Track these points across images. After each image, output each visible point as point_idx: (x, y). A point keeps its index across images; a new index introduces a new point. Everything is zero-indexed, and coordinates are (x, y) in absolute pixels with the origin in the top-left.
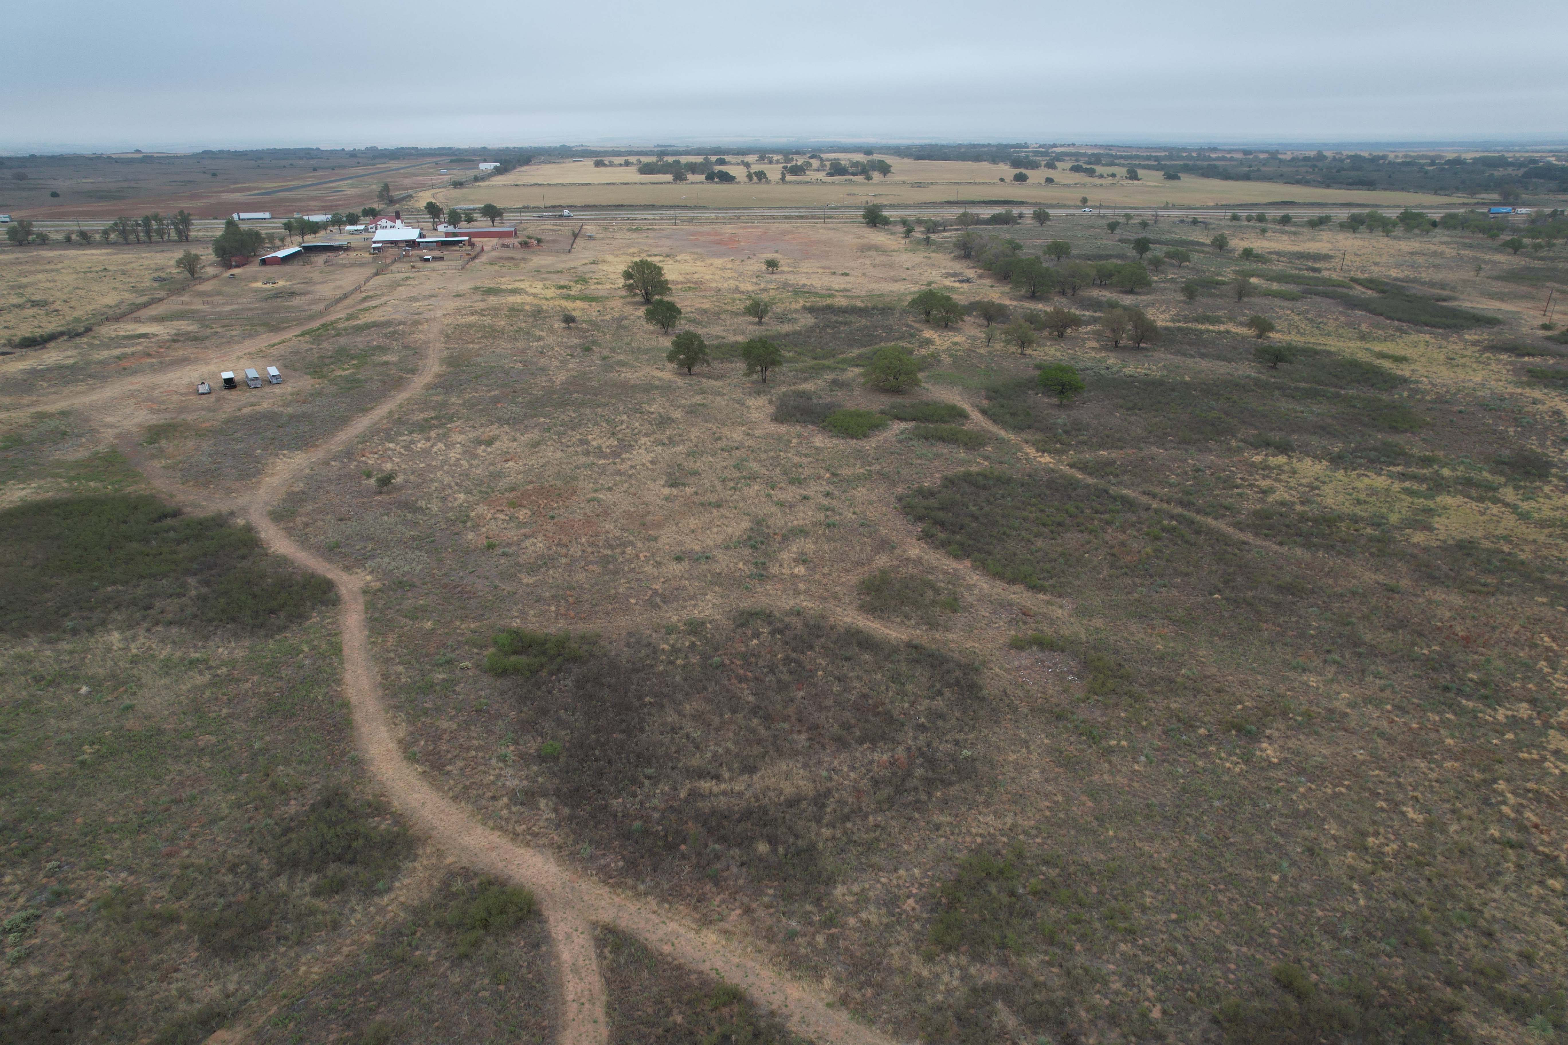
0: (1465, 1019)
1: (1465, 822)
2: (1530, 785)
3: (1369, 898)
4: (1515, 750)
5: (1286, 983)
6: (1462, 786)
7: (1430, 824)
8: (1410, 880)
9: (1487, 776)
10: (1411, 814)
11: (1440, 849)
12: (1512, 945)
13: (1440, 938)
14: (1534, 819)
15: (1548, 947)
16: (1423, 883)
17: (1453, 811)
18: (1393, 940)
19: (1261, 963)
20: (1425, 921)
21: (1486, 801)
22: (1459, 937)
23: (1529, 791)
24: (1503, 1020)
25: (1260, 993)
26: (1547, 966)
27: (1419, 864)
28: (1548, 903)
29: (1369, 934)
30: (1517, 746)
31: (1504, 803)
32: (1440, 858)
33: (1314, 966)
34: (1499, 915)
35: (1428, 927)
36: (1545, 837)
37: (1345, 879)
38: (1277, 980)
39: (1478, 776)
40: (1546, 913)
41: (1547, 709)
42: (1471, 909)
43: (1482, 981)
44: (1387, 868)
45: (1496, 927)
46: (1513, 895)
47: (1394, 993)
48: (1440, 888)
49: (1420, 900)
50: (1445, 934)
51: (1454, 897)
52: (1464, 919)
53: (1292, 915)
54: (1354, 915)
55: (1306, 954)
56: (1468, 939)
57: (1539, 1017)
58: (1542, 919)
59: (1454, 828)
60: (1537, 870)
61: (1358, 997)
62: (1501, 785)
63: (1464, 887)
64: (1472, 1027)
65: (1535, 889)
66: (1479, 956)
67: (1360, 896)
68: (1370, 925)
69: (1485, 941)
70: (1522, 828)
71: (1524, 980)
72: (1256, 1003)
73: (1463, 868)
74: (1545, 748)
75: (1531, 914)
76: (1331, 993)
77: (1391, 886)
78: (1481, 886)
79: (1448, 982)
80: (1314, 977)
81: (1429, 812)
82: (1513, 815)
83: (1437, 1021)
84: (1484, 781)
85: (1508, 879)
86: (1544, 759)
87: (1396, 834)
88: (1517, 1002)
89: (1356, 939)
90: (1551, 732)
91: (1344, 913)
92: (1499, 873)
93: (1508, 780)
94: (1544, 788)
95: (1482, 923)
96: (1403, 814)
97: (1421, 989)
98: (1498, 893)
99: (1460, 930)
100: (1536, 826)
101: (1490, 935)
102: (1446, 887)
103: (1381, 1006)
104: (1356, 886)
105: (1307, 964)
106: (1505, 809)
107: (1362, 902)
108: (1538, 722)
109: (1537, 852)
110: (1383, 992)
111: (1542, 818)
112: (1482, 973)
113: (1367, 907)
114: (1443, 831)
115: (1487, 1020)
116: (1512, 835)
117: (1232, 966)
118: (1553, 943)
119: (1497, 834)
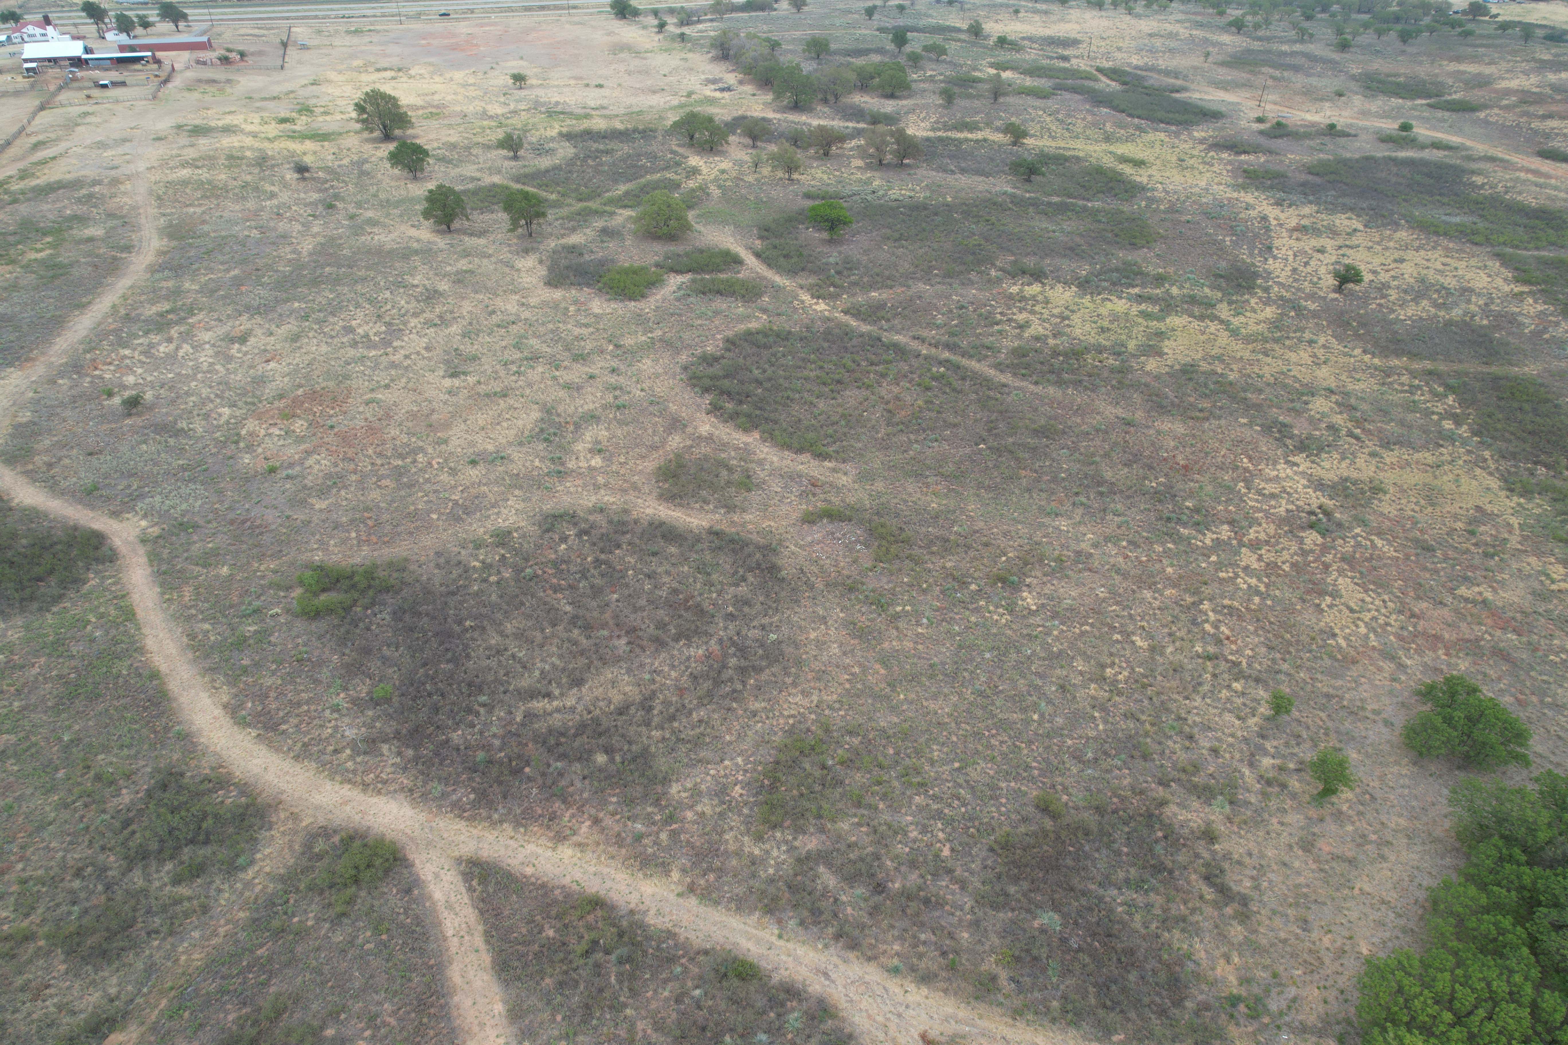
0: (1171, 810)
1: (1178, 644)
2: (1226, 602)
3: (1106, 722)
4: (1216, 570)
5: (1045, 808)
6: (1177, 610)
7: (1152, 649)
8: (1136, 701)
9: (1196, 599)
10: (1139, 643)
11: (1160, 669)
12: (1205, 743)
13: (1157, 747)
14: (1227, 632)
15: (1230, 739)
16: (1146, 702)
17: (1170, 635)
18: (1123, 756)
19: (1025, 794)
20: (1147, 734)
21: (1194, 622)
22: (1170, 743)
23: (1224, 607)
24: (1196, 804)
25: (1025, 820)
26: (1227, 756)
27: (1144, 686)
28: (1232, 703)
29: (1105, 753)
30: (1219, 566)
31: (1207, 621)
32: (1159, 678)
33: (1065, 788)
34: (1197, 719)
35: (1149, 740)
36: (1233, 647)
37: (1088, 709)
38: (1037, 807)
39: (1189, 599)
40: (1230, 711)
41: (1242, 528)
42: (1179, 718)
43: (1183, 776)
44: (1120, 694)
45: (1196, 730)
46: (1208, 701)
47: (1123, 799)
48: (1158, 704)
49: (1144, 718)
50: (1160, 743)
51: (1167, 710)
52: (1173, 728)
53: (1048, 747)
54: (1095, 739)
55: (1059, 779)
56: (1175, 745)
57: (1220, 798)
58: (1228, 717)
59: (1169, 650)
60: (1226, 676)
61: (1097, 808)
62: (1206, 606)
63: (1175, 701)
64: (1175, 815)
65: (1224, 693)
66: (1182, 757)
67: (1099, 722)
68: (1107, 746)
69: (1187, 744)
70: (1219, 642)
71: (1211, 769)
72: (1022, 829)
73: (1174, 684)
74: (1238, 566)
75: (1220, 714)
76: (1077, 808)
77: (1123, 709)
78: (1187, 698)
79: (1160, 783)
80: (1065, 798)
81: (1152, 638)
82: (1212, 631)
83: (1151, 816)
84: (1193, 603)
85: (1206, 688)
86: (1237, 576)
87: (1127, 662)
88: (1207, 788)
89: (1096, 760)
90: (1243, 550)
91: (1088, 738)
92: (1200, 684)
93: (1210, 600)
94: (1236, 604)
95: (1187, 729)
96: (1133, 642)
97: (1141, 793)
98: (1198, 702)
99: (1170, 737)
100: (1228, 638)
101: (1191, 737)
102: (1162, 703)
103: (1115, 812)
104: (1096, 714)
105: (1059, 787)
106: (1207, 627)
107: (1101, 727)
108: (1234, 542)
109: (1227, 661)
110: (1115, 800)
111: (1232, 630)
112: (1184, 770)
113: (1105, 730)
114: (1162, 654)
115: (1185, 807)
116: (1211, 649)
117: (1004, 801)
118: (1232, 735)
119: (1200, 650)
